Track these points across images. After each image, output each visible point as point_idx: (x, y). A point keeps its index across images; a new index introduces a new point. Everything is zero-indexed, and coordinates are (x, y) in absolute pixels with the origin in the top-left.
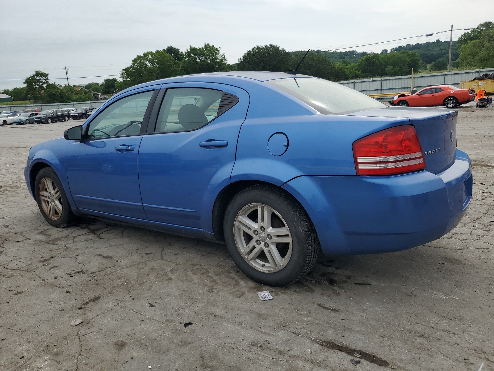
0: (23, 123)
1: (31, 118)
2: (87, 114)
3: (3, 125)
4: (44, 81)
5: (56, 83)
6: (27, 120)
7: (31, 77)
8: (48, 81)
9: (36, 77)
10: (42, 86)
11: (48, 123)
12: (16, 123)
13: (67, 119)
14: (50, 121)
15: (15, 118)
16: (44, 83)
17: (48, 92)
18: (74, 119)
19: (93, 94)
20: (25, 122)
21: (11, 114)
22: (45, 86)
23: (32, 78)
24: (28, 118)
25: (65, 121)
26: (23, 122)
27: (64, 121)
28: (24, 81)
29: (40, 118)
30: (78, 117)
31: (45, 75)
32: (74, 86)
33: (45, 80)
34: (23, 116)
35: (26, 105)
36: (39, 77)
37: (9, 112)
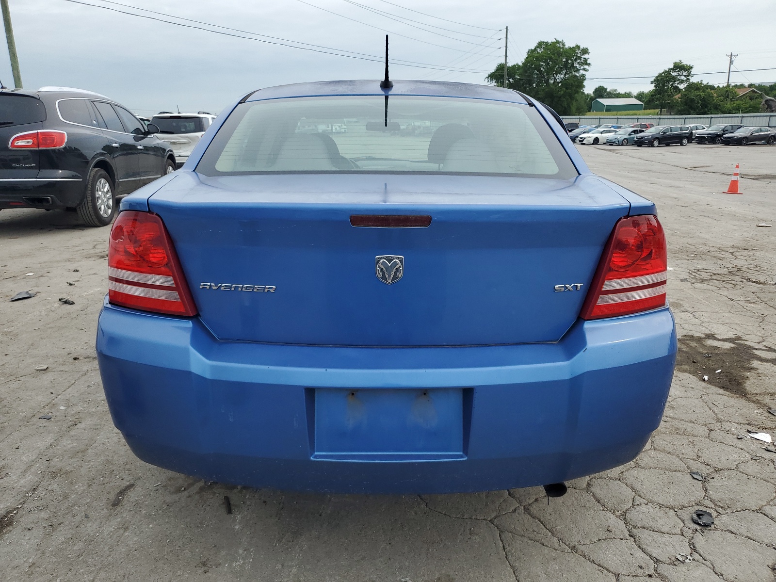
0: (617, 143)
1: (632, 136)
2: (724, 136)
3: (593, 144)
4: (683, 78)
5: (703, 82)
6: (626, 139)
7: (665, 72)
8: (690, 78)
9: (673, 72)
10: (678, 87)
11: (653, 146)
12: (610, 143)
13: (685, 141)
14: (656, 143)
15: (611, 136)
16: (682, 82)
17: (685, 95)
18: (699, 144)
19: (767, 101)
20: (621, 143)
21: (612, 129)
22: (682, 86)
23: (665, 74)
24: (627, 136)
25: (682, 145)
26: (618, 141)
27: (679, 145)
28: (653, 79)
29: (642, 137)
30: (707, 140)
31: (688, 69)
32: (736, 86)
33: (685, 76)
34: (623, 133)
35: (639, 117)
36: (678, 71)
37: (610, 125)
